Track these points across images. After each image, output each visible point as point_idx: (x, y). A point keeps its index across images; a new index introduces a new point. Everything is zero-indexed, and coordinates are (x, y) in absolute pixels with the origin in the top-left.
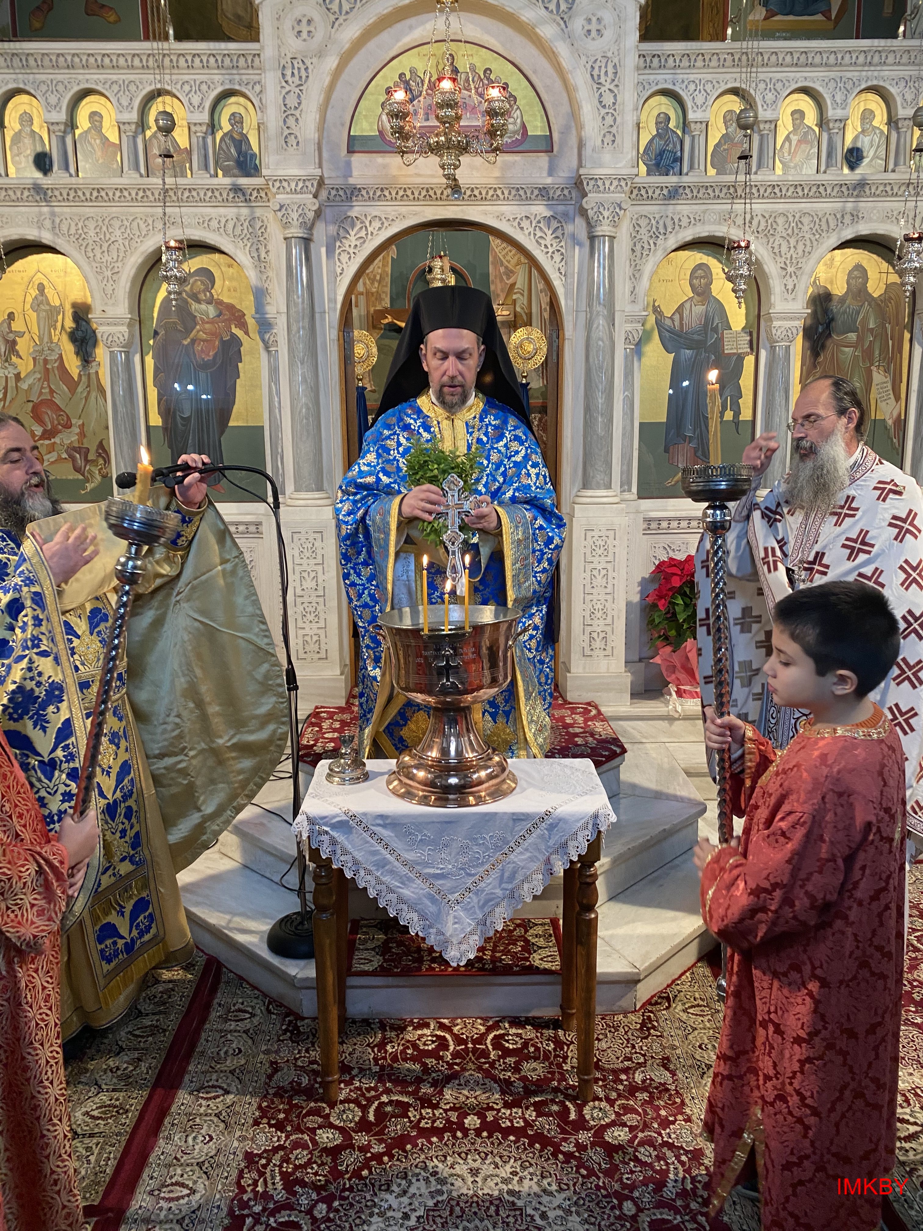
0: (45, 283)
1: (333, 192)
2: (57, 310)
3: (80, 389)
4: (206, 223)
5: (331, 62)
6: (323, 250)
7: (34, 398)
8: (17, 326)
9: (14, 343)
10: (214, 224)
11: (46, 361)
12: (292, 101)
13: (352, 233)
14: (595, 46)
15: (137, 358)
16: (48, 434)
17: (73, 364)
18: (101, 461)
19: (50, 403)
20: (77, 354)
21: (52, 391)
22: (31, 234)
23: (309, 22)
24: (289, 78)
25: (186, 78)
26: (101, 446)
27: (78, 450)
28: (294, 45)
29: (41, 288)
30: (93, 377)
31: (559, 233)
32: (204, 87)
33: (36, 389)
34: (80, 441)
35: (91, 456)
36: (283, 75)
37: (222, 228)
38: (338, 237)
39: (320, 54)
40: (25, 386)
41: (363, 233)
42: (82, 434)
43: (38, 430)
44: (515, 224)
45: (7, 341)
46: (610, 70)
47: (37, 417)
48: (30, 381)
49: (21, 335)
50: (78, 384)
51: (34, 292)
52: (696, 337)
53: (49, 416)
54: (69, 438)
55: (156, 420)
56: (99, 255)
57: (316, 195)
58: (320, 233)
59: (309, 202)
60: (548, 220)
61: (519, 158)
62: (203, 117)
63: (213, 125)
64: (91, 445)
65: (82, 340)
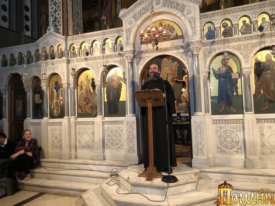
0: (88, 75)
1: (138, 53)
2: (89, 80)
3: (93, 95)
4: (114, 61)
5: (136, 28)
6: (136, 64)
7: (85, 97)
8: (83, 84)
9: (82, 87)
10: (116, 61)
11: (87, 90)
12: (128, 36)
13: (142, 60)
14: (190, 16)
15: (103, 88)
16: (87, 104)
17: (92, 90)
18: (96, 109)
19: (87, 98)
20: (93, 88)
21: (88, 96)
22: (85, 66)
23: (132, 22)
24: (128, 32)
25: (111, 35)
26: (96, 106)
27: (92, 107)
29: (87, 76)
30: (95, 92)
31: (186, 55)
32: (114, 36)
33: (85, 96)
34: (92, 105)
35: (94, 108)
36: (127, 32)
37: (117, 62)
38: (139, 61)
39: (133, 27)
40: (83, 95)
41: (144, 60)
42: (93, 104)
43: (85, 103)
44: (176, 54)
45: (81, 87)
46: (193, 20)
47: (85, 100)
48: (84, 94)
49: (83, 85)
50: (92, 94)
51: (86, 77)
52: (224, 75)
53: (87, 100)
54: (90, 105)
56: (96, 69)
57: (133, 53)
58: (135, 61)
59: (132, 55)
60: (184, 52)
61: (176, 41)
62: (114, 42)
63: (116, 43)
64: (94, 106)
65: (94, 86)
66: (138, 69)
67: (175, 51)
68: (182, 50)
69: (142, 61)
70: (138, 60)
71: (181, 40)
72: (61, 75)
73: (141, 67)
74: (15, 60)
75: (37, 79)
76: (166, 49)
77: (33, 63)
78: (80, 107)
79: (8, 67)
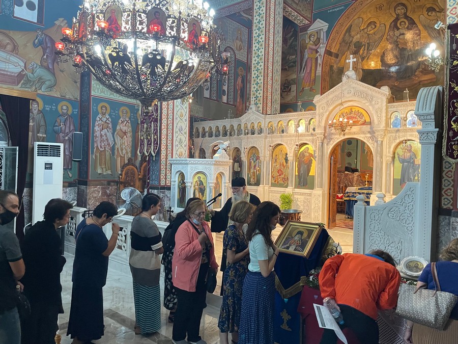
1: (328, 134)
2: (283, 155)
4: (307, 140)
5: (328, 113)
6: (326, 144)
8: (277, 157)
11: (281, 163)
12: (320, 120)
15: (295, 163)
16: (280, 175)
18: (287, 180)
20: (286, 162)
21: (281, 168)
22: (280, 143)
23: (324, 107)
24: (320, 116)
25: (305, 117)
26: (288, 178)
27: (284, 178)
28: (321, 111)
29: (281, 151)
30: (288, 166)
31: (373, 140)
32: (308, 118)
37: (309, 141)
39: (326, 112)
41: (334, 141)
42: (285, 175)
44: (363, 138)
45: (275, 159)
46: (380, 110)
47: (278, 172)
48: (278, 166)
50: (285, 167)
52: (408, 160)
53: (280, 172)
54: (283, 176)
55: (297, 174)
57: (324, 135)
58: (325, 141)
59: (322, 136)
60: (370, 137)
61: (365, 126)
62: (308, 123)
63: (310, 124)
64: (286, 177)
65: (286, 160)
66: (328, 149)
67: (362, 136)
68: (369, 135)
69: (332, 142)
70: (328, 140)
71: (369, 126)
72: (259, 149)
73: (331, 147)
74: (219, 132)
75: (237, 149)
76: (354, 133)
77: (235, 136)
78: (273, 178)
79: (214, 137)
